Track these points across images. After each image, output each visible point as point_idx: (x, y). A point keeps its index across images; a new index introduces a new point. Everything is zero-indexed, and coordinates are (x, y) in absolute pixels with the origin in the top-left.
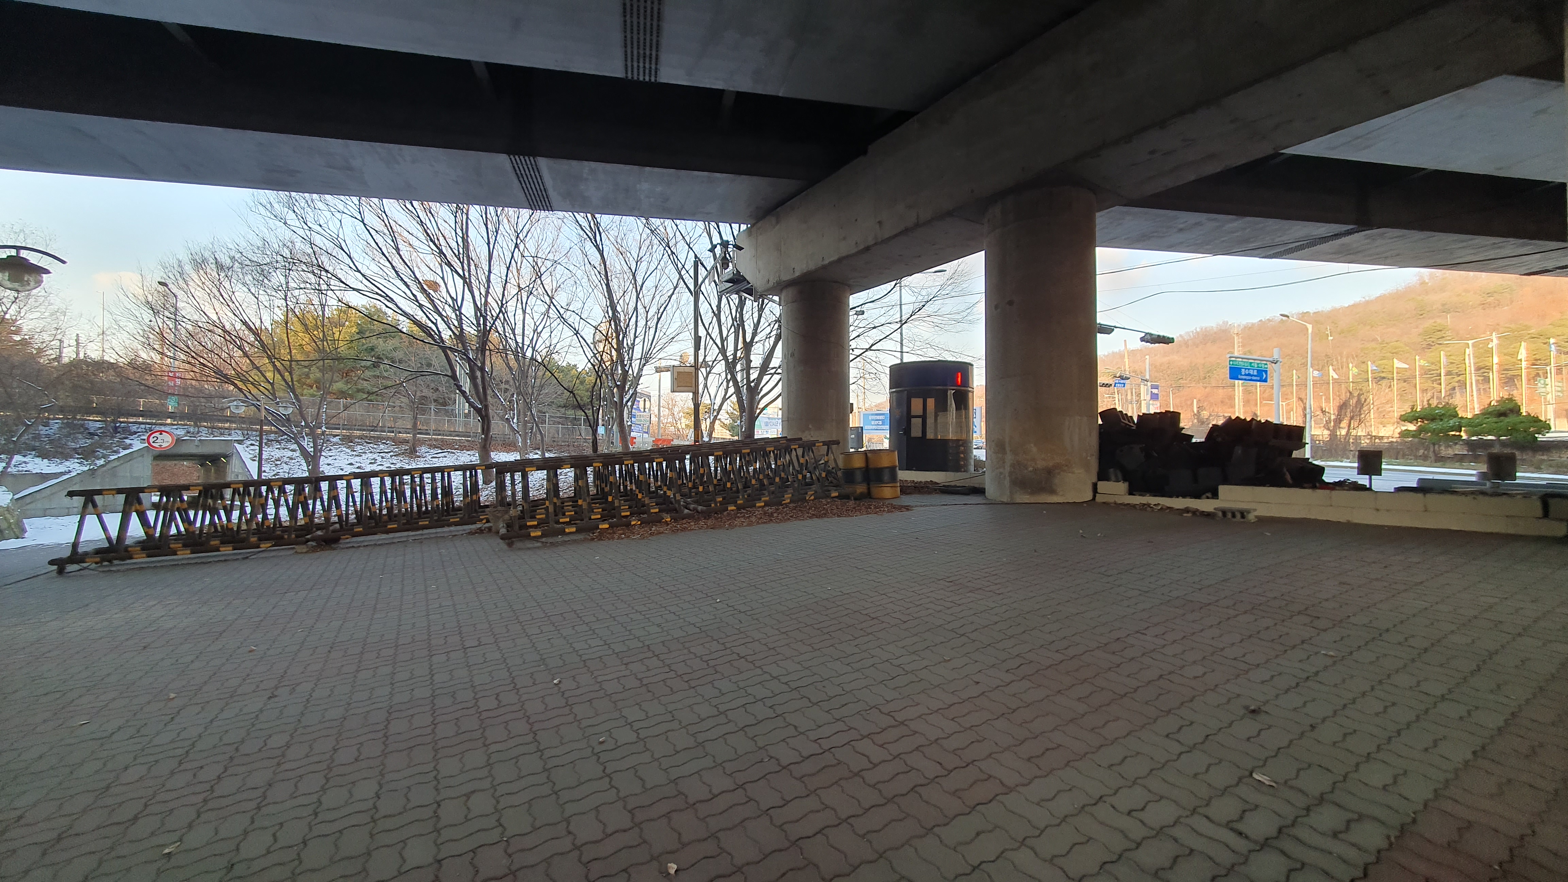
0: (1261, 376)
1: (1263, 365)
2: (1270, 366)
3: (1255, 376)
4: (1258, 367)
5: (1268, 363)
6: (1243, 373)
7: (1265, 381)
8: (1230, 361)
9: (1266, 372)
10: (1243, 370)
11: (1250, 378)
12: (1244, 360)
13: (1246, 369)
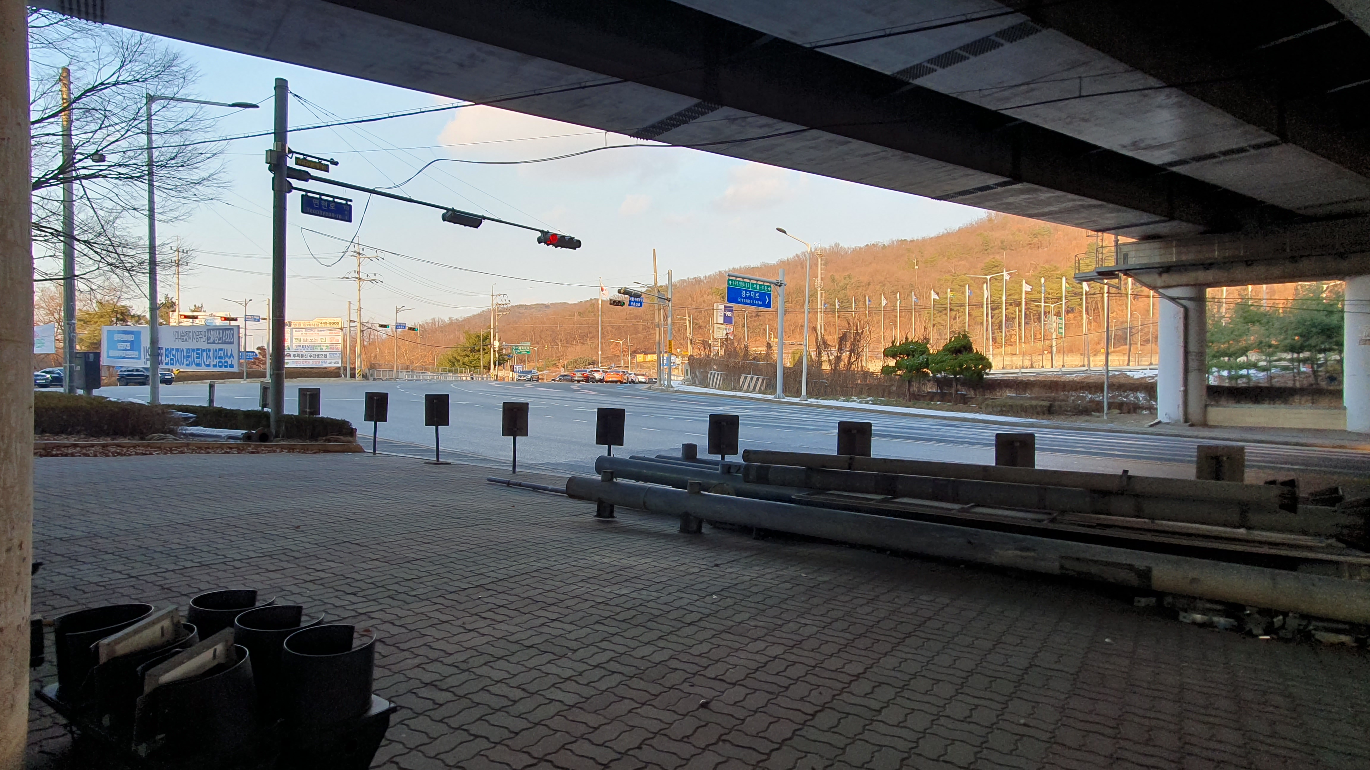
0: (763, 300)
1: (766, 288)
2: (774, 291)
3: (757, 299)
4: (760, 289)
5: (772, 285)
6: (744, 296)
7: (769, 306)
8: (729, 280)
9: (769, 296)
10: (744, 292)
11: (750, 300)
12: (745, 280)
13: (746, 291)
